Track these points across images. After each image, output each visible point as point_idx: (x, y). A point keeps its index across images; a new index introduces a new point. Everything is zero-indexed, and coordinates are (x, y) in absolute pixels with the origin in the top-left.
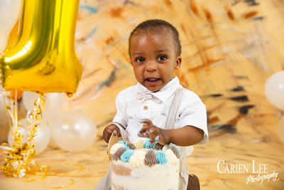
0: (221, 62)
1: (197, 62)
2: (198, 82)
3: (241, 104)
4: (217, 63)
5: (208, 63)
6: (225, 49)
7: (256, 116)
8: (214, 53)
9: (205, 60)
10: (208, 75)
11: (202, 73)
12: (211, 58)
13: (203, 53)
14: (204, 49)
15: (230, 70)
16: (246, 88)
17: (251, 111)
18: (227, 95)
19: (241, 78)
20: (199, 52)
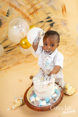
0: (41, 9)
1: (32, 11)
2: (34, 18)
3: (50, 23)
4: (39, 10)
5: (36, 10)
6: (41, 4)
7: (56, 26)
8: (38, 6)
9: (35, 10)
10: (37, 15)
11: (35, 14)
12: (37, 8)
13: (34, 7)
14: (34, 5)
15: (44, 11)
16: (51, 17)
17: (54, 25)
18: (45, 21)
19: (49, 13)
20: (32, 7)
